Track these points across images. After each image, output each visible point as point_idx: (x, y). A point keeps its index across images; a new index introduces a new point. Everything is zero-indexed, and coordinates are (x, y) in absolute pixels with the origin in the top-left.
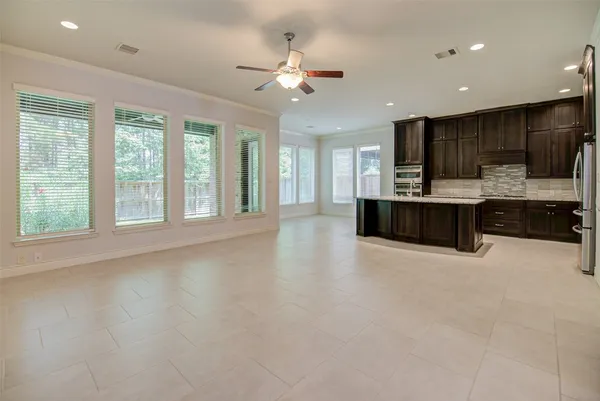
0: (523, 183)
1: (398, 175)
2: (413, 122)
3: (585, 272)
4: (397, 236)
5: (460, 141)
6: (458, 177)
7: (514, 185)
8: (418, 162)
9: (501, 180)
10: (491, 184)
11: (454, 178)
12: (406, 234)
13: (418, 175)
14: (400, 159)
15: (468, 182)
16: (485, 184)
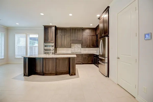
0: (81, 49)
1: (46, 46)
2: (51, 27)
3: (106, 76)
4: (46, 73)
5: (66, 36)
6: (65, 47)
7: (79, 50)
8: (53, 42)
9: (75, 48)
10: (73, 49)
11: (64, 47)
12: (50, 72)
13: (53, 46)
14: (46, 40)
15: (67, 49)
16: (72, 49)
